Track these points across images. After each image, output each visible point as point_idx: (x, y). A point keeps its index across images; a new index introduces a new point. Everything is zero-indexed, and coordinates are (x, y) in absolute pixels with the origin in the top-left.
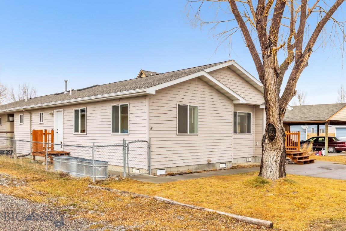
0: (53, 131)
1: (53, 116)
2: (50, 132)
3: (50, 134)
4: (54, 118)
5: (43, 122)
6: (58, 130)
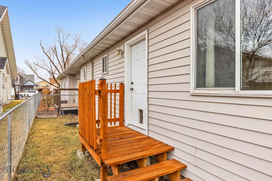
0: (122, 85)
1: (123, 55)
2: (118, 88)
3: (118, 91)
4: (125, 59)
5: (107, 72)
6: (132, 83)
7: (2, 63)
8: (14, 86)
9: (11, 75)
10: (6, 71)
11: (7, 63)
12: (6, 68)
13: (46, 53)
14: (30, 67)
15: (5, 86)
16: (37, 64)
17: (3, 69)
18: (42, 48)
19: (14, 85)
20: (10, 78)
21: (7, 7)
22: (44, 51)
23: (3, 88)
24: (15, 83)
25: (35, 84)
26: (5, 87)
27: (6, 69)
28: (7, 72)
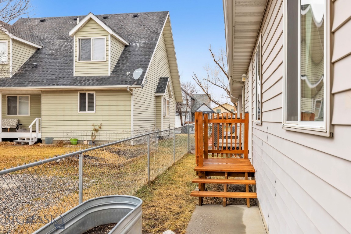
7: (163, 85)
8: (179, 113)
9: (175, 99)
10: (168, 94)
11: (169, 85)
12: (167, 90)
13: (218, 62)
14: (200, 85)
15: (166, 114)
16: (208, 80)
17: (164, 93)
18: (212, 55)
19: (181, 111)
20: (173, 103)
21: (168, 12)
22: (214, 60)
23: (164, 116)
24: (181, 109)
25: (212, 110)
26: (167, 116)
27: (168, 92)
28: (168, 96)
